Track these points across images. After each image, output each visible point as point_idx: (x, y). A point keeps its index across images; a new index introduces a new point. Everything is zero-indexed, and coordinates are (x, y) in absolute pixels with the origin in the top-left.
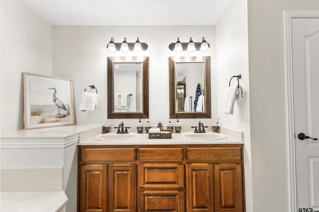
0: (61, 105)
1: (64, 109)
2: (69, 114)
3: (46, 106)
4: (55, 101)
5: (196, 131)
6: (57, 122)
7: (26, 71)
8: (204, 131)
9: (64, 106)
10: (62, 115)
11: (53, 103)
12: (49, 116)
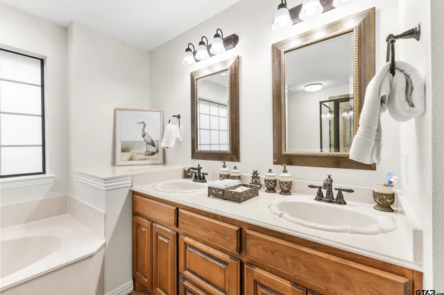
0: (149, 141)
1: (154, 145)
2: (157, 152)
3: (135, 142)
4: (144, 136)
5: (320, 197)
6: (144, 159)
7: (118, 107)
8: (341, 200)
9: (152, 142)
10: (150, 153)
11: (143, 139)
12: (138, 154)
